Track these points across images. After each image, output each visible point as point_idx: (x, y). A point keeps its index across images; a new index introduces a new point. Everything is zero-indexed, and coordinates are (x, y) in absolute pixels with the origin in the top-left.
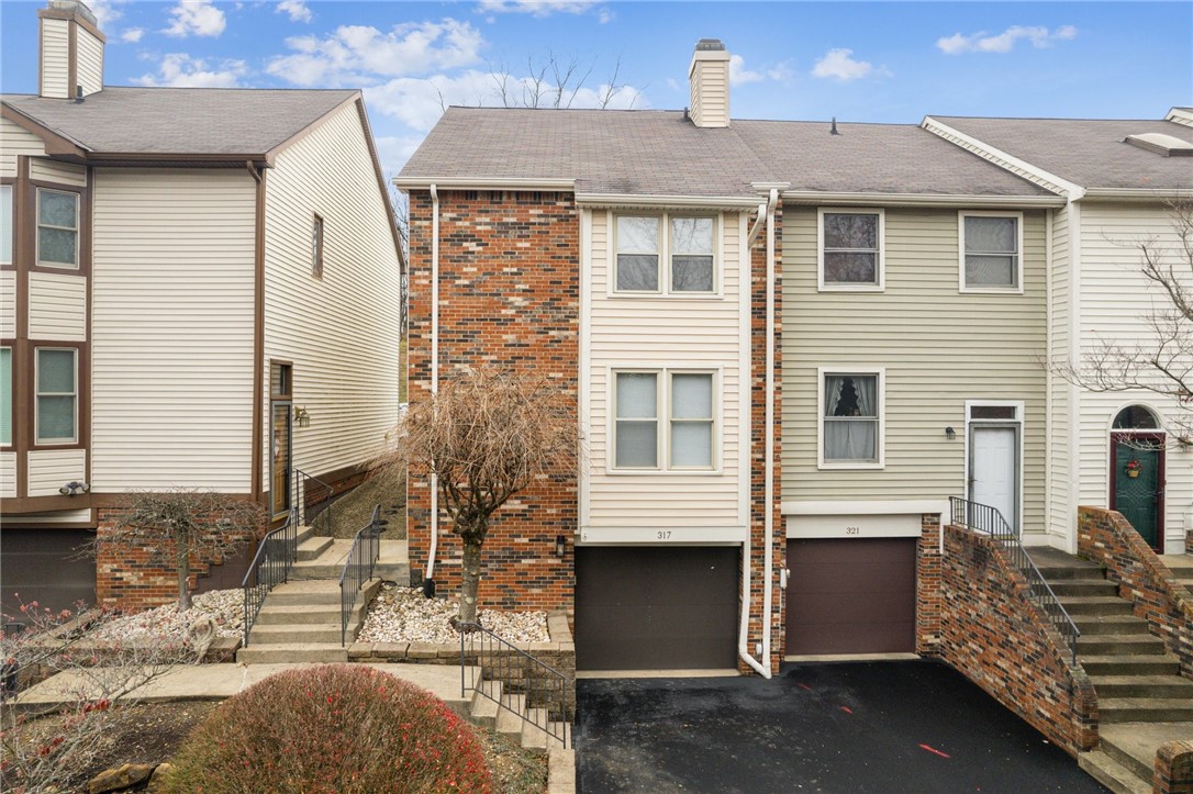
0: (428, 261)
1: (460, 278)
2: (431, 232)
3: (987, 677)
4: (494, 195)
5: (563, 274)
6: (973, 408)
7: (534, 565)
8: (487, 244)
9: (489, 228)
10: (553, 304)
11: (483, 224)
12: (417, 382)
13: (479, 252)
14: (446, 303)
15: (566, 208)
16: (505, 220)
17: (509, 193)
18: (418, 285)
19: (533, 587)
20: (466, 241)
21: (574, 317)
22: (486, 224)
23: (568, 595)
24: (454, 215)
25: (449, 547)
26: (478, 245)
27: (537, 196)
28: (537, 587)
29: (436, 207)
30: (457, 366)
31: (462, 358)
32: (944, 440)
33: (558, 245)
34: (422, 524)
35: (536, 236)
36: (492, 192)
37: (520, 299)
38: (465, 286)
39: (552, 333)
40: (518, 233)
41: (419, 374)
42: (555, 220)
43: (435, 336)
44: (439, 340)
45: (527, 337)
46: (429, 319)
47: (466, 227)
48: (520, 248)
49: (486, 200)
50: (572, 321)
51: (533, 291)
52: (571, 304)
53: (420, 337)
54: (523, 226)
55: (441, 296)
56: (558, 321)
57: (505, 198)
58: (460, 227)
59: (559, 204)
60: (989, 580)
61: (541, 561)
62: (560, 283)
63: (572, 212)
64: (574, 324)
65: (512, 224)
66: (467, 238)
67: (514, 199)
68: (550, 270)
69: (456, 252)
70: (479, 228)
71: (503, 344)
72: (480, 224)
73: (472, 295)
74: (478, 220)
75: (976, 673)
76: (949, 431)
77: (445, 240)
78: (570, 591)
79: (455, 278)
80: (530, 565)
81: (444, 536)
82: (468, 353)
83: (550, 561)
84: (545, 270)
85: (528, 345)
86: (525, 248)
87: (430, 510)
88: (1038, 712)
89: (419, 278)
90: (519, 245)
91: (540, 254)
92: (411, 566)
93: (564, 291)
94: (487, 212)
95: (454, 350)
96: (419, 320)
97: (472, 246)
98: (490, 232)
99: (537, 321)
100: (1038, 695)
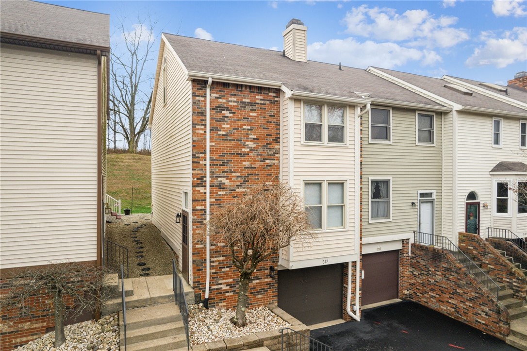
0: (203, 120)
1: (220, 130)
2: (205, 104)
3: (442, 307)
4: (239, 86)
5: (272, 131)
6: (421, 194)
7: (259, 283)
8: (235, 113)
9: (236, 104)
10: (267, 146)
11: (233, 101)
12: (197, 189)
13: (231, 117)
14: (213, 144)
15: (274, 96)
16: (244, 100)
17: (246, 86)
18: (198, 134)
19: (258, 294)
20: (224, 110)
21: (278, 153)
22: (234, 102)
23: (275, 296)
24: (217, 95)
25: (215, 279)
26: (230, 113)
27: (260, 89)
28: (260, 294)
29: (208, 90)
30: (219, 179)
31: (222, 175)
32: (411, 207)
33: (270, 116)
34: (201, 268)
35: (259, 110)
36: (237, 84)
37: (252, 143)
38: (223, 135)
39: (267, 161)
40: (251, 108)
41: (199, 184)
42: (268, 102)
43: (208, 162)
44: (210, 165)
45: (255, 164)
46: (205, 152)
47: (224, 103)
48: (252, 116)
49: (234, 89)
50: (276, 155)
51: (258, 139)
52: (276, 147)
53: (199, 163)
54: (253, 104)
55: (211, 141)
56: (270, 155)
57: (244, 89)
58: (221, 102)
59: (270, 94)
60: (443, 267)
61: (262, 281)
62: (271, 135)
63: (276, 99)
64: (277, 157)
65: (248, 103)
66: (224, 109)
67: (248, 90)
68: (266, 128)
69: (218, 116)
70: (230, 104)
71: (243, 167)
72: (231, 101)
73: (227, 140)
74: (230, 99)
75: (433, 305)
76: (413, 204)
77: (212, 109)
78: (275, 294)
79: (218, 130)
80: (257, 283)
81: (213, 273)
82: (225, 172)
83: (266, 280)
84: (264, 128)
85: (255, 168)
86: (254, 116)
87: (206, 260)
88: (477, 321)
89: (198, 129)
90: (251, 114)
91: (261, 120)
92: (195, 292)
93: (273, 140)
94: (235, 95)
95: (217, 170)
96: (198, 153)
97: (227, 113)
98: (236, 106)
99: (260, 155)
100: (477, 314)
